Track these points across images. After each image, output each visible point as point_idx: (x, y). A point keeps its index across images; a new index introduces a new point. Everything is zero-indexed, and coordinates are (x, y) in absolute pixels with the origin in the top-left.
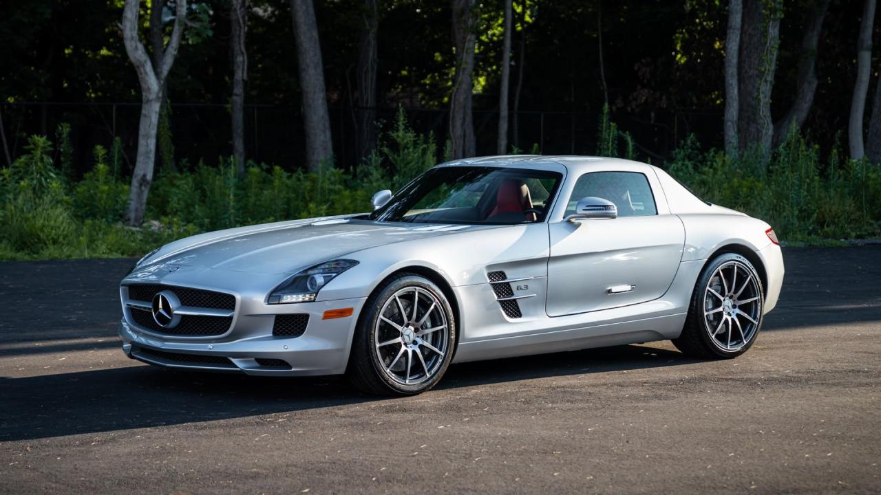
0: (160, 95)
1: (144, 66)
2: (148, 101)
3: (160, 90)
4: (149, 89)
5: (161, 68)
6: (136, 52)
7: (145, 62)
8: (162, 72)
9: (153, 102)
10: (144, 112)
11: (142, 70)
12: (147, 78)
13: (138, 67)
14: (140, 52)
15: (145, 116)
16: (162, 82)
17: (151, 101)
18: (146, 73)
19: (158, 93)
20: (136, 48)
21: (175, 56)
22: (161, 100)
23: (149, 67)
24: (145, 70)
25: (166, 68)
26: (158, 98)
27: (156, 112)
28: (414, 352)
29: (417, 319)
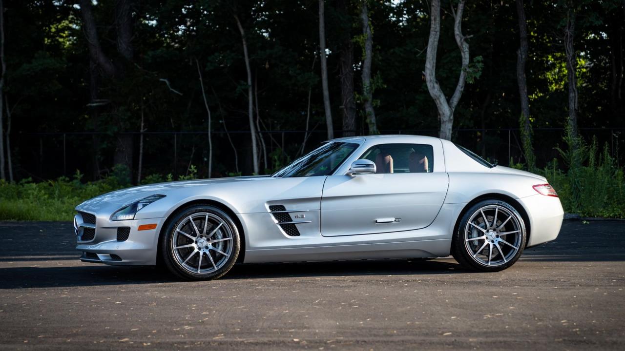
0: (452, 117)
1: (439, 99)
2: (444, 122)
3: (451, 115)
4: (444, 114)
5: (453, 100)
6: (434, 90)
7: (440, 96)
8: (453, 103)
9: (447, 123)
10: (442, 129)
11: (438, 101)
12: (442, 107)
13: (436, 99)
14: (436, 90)
15: (442, 132)
16: (453, 109)
17: (445, 122)
18: (441, 103)
19: (450, 117)
20: (434, 87)
21: (461, 91)
22: (452, 121)
23: (443, 99)
24: (440, 101)
25: (455, 100)
26: (450, 120)
27: (449, 129)
28: (204, 253)
29: (208, 233)
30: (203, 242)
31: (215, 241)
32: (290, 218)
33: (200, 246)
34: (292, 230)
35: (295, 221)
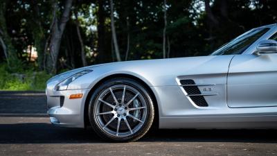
28: (122, 120)
29: (126, 102)
30: (122, 109)
31: (132, 109)
32: (199, 90)
33: (119, 113)
34: (201, 101)
35: (203, 93)
